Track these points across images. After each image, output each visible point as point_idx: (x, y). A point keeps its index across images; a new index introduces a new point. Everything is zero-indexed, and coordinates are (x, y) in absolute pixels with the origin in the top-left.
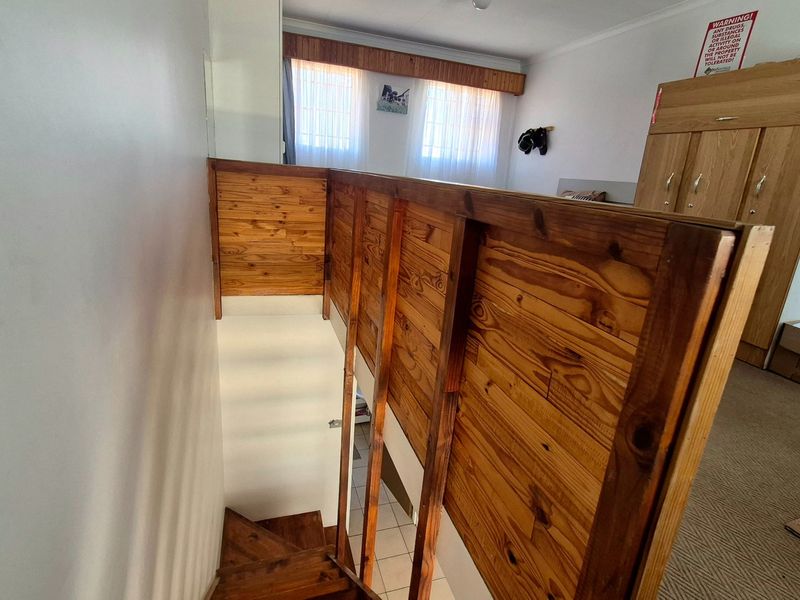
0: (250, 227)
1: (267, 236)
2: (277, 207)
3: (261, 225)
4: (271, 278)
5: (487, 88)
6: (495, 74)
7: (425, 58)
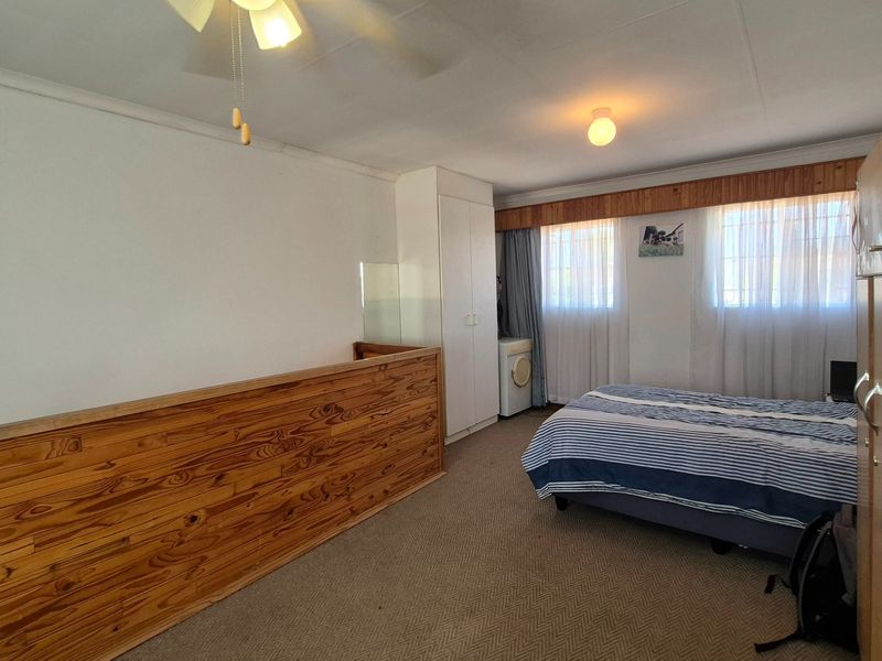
5: (824, 191)
6: (839, 168)
7: (696, 182)
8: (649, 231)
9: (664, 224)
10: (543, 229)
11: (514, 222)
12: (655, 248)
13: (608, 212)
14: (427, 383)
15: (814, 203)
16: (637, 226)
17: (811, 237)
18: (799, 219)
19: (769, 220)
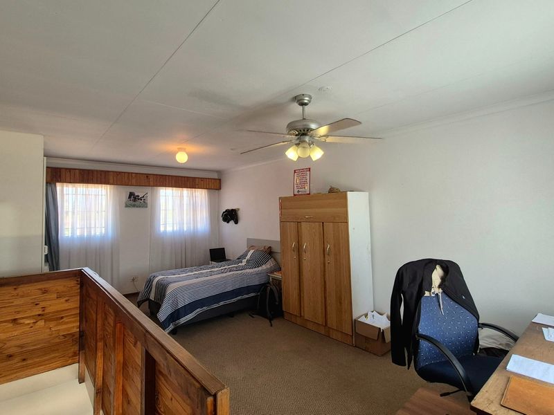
0: (11, 325)
1: (27, 329)
2: (37, 304)
3: (22, 321)
4: (29, 362)
6: (202, 180)
7: (156, 175)
8: (131, 194)
9: (139, 192)
10: (58, 184)
12: (134, 203)
13: (111, 182)
16: (126, 191)
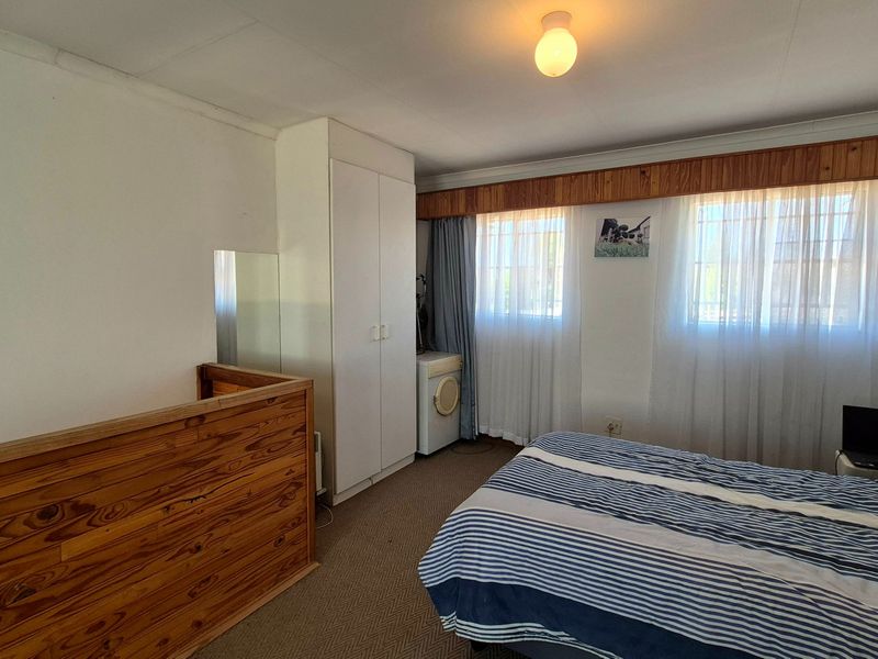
5: (833, 180)
6: (854, 149)
7: (669, 163)
8: (608, 225)
9: (627, 216)
10: (479, 217)
11: (444, 208)
12: (614, 246)
13: (559, 198)
14: (288, 435)
15: (818, 196)
16: (594, 217)
17: (812, 238)
18: (798, 216)
19: (759, 215)
